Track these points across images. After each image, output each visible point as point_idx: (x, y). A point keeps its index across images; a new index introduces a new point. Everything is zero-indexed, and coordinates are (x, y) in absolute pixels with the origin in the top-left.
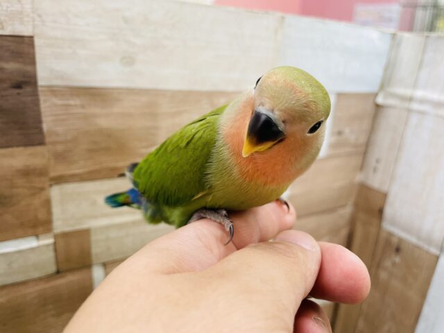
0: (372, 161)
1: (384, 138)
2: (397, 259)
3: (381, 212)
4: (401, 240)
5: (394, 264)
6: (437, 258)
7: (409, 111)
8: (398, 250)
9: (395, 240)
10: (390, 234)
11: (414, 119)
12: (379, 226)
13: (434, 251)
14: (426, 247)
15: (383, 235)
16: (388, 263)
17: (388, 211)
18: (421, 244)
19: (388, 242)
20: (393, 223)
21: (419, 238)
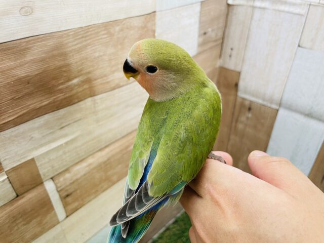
0: (227, 50)
1: (235, 31)
2: (250, 115)
3: (236, 85)
4: (251, 102)
5: (248, 118)
6: (278, 110)
7: (254, 7)
8: (250, 109)
9: (247, 103)
10: (244, 99)
11: (257, 14)
12: (236, 95)
13: (275, 106)
14: (269, 105)
15: (239, 100)
16: (243, 119)
17: (241, 84)
18: (265, 103)
19: (242, 105)
20: (245, 92)
21: (264, 100)
